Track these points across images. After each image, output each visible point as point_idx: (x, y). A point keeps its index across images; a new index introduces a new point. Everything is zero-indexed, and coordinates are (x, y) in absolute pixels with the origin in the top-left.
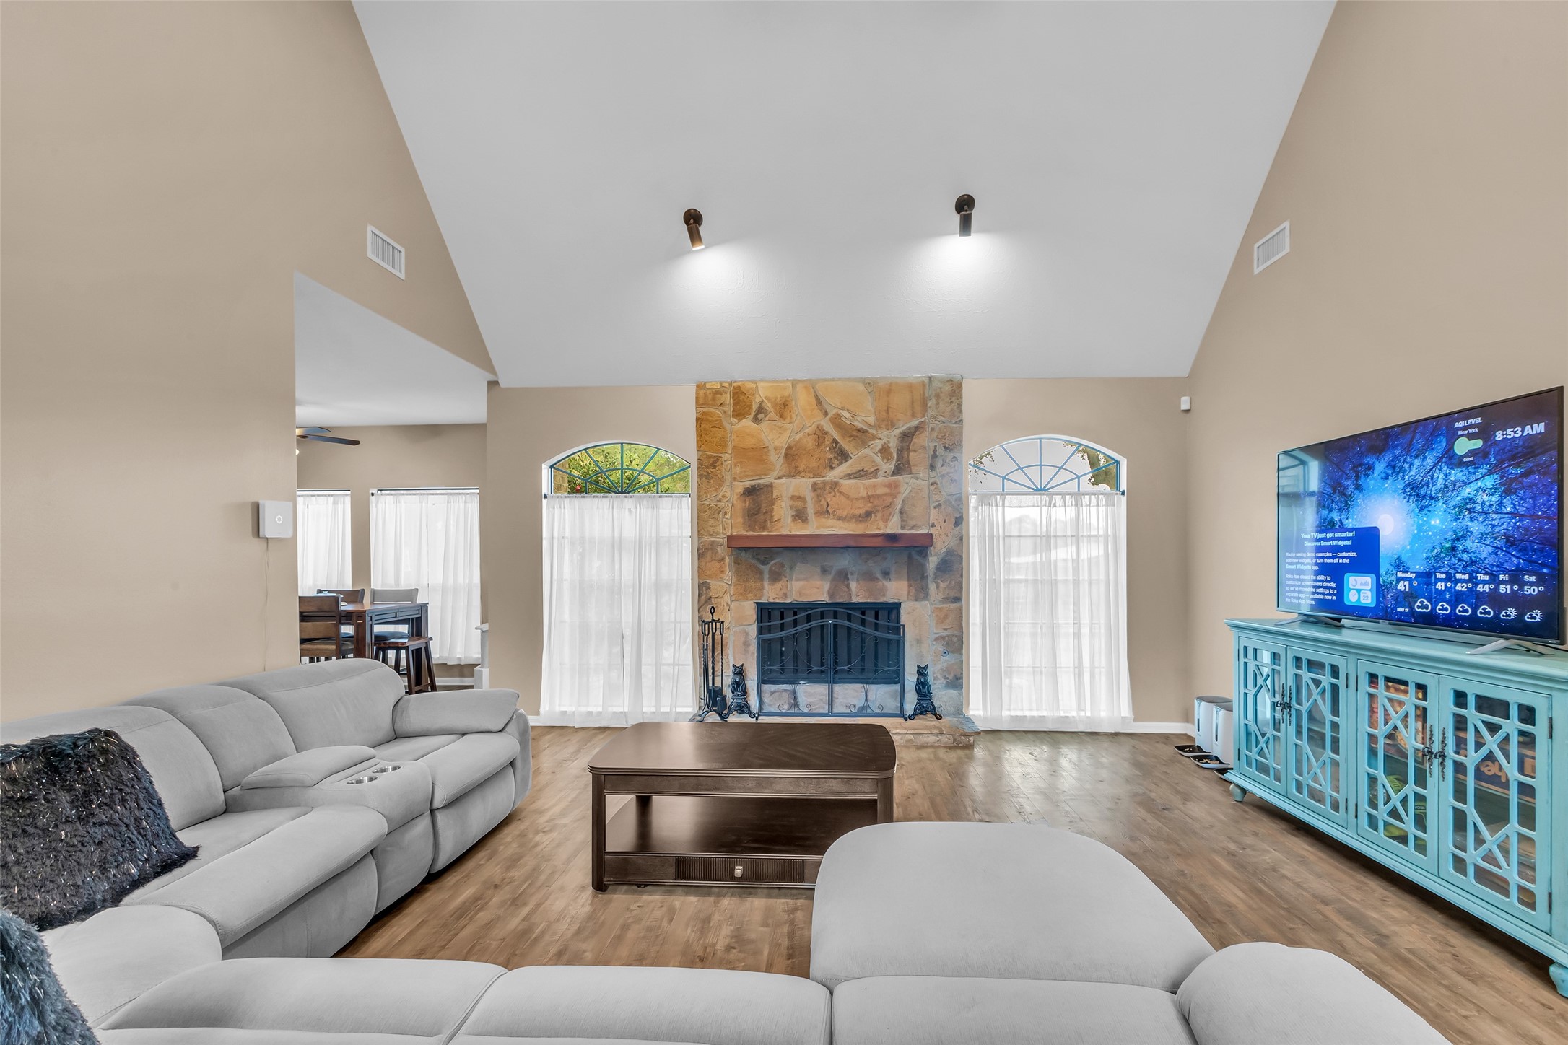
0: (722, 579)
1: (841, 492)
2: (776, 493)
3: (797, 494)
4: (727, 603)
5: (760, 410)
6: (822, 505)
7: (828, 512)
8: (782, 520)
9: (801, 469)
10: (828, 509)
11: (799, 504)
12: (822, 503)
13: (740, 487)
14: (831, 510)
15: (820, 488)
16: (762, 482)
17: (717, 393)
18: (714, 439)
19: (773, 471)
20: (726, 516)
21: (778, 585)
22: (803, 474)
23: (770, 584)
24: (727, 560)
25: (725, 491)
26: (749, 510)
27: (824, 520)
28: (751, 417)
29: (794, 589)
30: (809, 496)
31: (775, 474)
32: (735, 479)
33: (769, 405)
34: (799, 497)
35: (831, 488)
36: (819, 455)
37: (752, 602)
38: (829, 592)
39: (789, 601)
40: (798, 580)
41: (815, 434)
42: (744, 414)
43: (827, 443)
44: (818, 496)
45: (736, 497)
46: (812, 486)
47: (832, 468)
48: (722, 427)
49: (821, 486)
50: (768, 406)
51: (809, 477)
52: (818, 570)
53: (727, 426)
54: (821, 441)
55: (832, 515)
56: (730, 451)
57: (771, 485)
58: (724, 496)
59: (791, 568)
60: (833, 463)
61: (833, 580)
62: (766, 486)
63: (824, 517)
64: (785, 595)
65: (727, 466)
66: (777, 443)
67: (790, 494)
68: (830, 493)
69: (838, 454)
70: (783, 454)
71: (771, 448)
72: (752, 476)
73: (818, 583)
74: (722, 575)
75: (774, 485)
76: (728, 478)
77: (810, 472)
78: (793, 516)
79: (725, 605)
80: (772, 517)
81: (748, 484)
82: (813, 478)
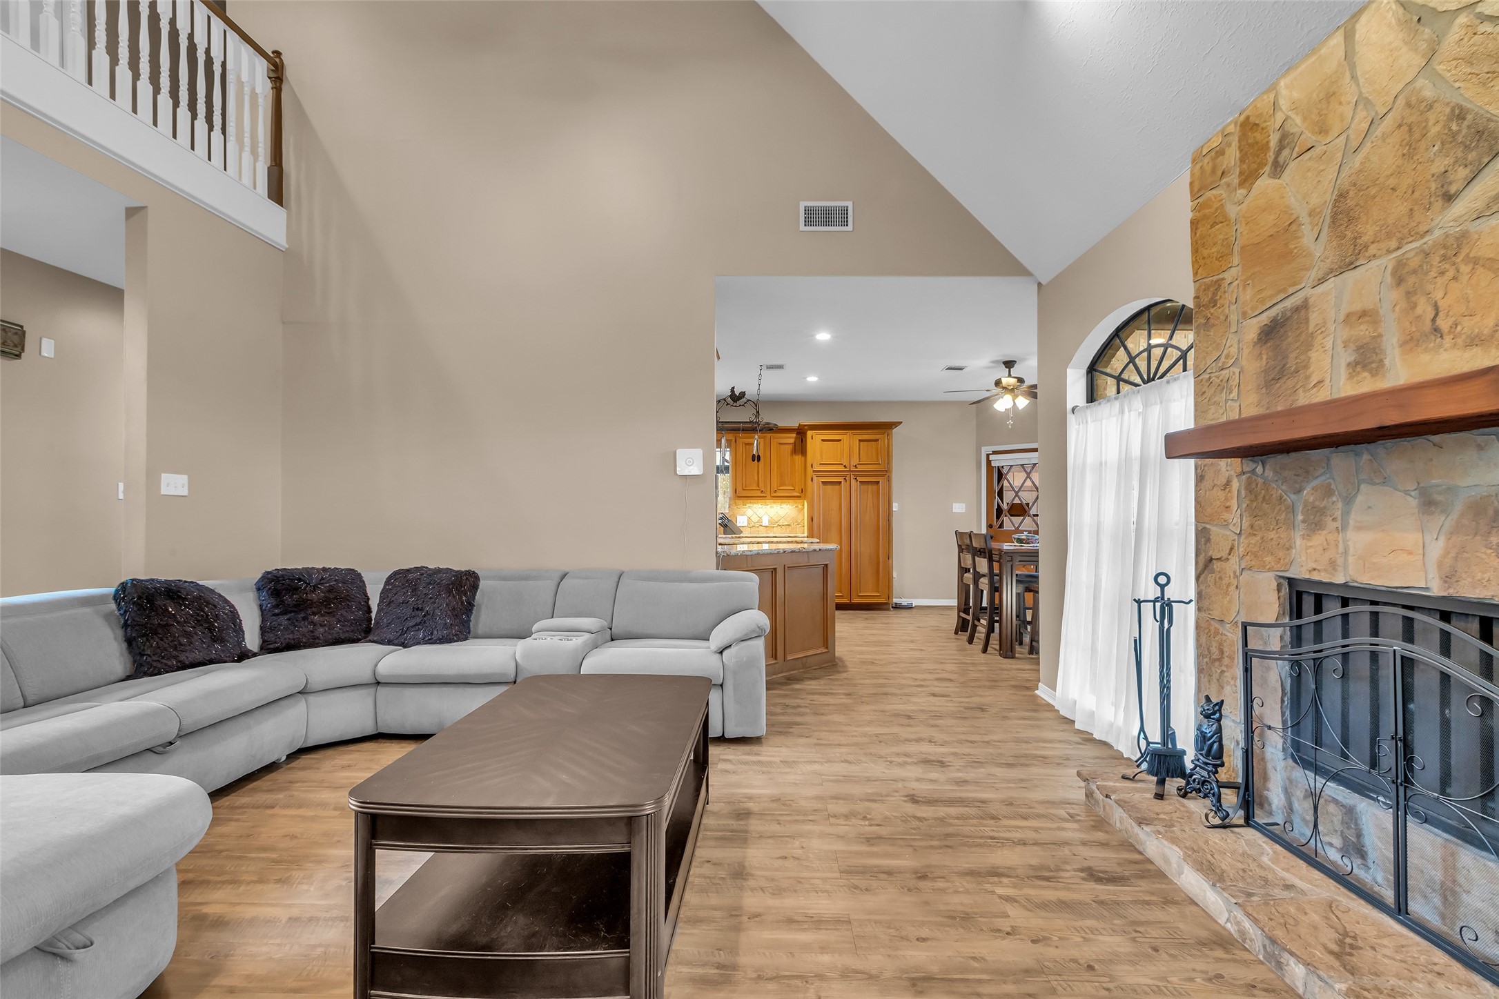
0: (1226, 525)
1: (1475, 261)
2: (1314, 318)
3: (1357, 307)
4: (1235, 573)
5: (1285, 140)
6: (1419, 317)
7: (1436, 330)
8: (1327, 381)
9: (1369, 231)
10: (1439, 322)
11: (1363, 331)
12: (1419, 311)
13: (1252, 329)
14: (1444, 324)
15: (1414, 272)
16: (1288, 303)
17: (1220, 152)
18: (1214, 250)
19: (1307, 269)
20: (1231, 396)
21: (1319, 539)
22: (1373, 249)
23: (1303, 537)
24: (1235, 484)
25: (1232, 345)
26: (1266, 372)
27: (1425, 358)
28: (1267, 169)
29: (1351, 550)
30: (1389, 300)
31: (1313, 274)
32: (1244, 315)
33: (1298, 120)
34: (1364, 314)
35: (1444, 258)
36: (1410, 181)
37: (1272, 575)
38: (1440, 565)
39: (1340, 579)
40: (1359, 528)
41: (1400, 126)
42: (1257, 170)
43: (1434, 130)
44: (1408, 294)
45: (1246, 352)
46: (1395, 272)
47: (1449, 198)
48: (1225, 219)
49: (1415, 262)
50: (1298, 124)
51: (1389, 252)
52: (1413, 502)
53: (1232, 211)
54: (1417, 135)
55: (1448, 340)
56: (1236, 260)
57: (1304, 306)
58: (1227, 356)
59: (1348, 501)
60: (1450, 183)
61: (1456, 530)
62: (1297, 309)
63: (1426, 350)
64: (1333, 563)
65: (1233, 291)
66: (1315, 200)
67: (1345, 309)
68: (1442, 273)
69: (1467, 148)
70: (1328, 220)
71: (1305, 219)
72: (1271, 297)
73: (1411, 538)
74: (1226, 516)
75: (1311, 301)
76: (1233, 318)
77: (1389, 236)
78: (1349, 364)
79: (1232, 575)
80: (1308, 378)
81: (1265, 319)
82: (1398, 248)
